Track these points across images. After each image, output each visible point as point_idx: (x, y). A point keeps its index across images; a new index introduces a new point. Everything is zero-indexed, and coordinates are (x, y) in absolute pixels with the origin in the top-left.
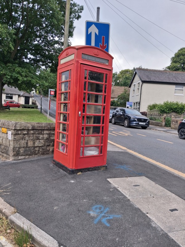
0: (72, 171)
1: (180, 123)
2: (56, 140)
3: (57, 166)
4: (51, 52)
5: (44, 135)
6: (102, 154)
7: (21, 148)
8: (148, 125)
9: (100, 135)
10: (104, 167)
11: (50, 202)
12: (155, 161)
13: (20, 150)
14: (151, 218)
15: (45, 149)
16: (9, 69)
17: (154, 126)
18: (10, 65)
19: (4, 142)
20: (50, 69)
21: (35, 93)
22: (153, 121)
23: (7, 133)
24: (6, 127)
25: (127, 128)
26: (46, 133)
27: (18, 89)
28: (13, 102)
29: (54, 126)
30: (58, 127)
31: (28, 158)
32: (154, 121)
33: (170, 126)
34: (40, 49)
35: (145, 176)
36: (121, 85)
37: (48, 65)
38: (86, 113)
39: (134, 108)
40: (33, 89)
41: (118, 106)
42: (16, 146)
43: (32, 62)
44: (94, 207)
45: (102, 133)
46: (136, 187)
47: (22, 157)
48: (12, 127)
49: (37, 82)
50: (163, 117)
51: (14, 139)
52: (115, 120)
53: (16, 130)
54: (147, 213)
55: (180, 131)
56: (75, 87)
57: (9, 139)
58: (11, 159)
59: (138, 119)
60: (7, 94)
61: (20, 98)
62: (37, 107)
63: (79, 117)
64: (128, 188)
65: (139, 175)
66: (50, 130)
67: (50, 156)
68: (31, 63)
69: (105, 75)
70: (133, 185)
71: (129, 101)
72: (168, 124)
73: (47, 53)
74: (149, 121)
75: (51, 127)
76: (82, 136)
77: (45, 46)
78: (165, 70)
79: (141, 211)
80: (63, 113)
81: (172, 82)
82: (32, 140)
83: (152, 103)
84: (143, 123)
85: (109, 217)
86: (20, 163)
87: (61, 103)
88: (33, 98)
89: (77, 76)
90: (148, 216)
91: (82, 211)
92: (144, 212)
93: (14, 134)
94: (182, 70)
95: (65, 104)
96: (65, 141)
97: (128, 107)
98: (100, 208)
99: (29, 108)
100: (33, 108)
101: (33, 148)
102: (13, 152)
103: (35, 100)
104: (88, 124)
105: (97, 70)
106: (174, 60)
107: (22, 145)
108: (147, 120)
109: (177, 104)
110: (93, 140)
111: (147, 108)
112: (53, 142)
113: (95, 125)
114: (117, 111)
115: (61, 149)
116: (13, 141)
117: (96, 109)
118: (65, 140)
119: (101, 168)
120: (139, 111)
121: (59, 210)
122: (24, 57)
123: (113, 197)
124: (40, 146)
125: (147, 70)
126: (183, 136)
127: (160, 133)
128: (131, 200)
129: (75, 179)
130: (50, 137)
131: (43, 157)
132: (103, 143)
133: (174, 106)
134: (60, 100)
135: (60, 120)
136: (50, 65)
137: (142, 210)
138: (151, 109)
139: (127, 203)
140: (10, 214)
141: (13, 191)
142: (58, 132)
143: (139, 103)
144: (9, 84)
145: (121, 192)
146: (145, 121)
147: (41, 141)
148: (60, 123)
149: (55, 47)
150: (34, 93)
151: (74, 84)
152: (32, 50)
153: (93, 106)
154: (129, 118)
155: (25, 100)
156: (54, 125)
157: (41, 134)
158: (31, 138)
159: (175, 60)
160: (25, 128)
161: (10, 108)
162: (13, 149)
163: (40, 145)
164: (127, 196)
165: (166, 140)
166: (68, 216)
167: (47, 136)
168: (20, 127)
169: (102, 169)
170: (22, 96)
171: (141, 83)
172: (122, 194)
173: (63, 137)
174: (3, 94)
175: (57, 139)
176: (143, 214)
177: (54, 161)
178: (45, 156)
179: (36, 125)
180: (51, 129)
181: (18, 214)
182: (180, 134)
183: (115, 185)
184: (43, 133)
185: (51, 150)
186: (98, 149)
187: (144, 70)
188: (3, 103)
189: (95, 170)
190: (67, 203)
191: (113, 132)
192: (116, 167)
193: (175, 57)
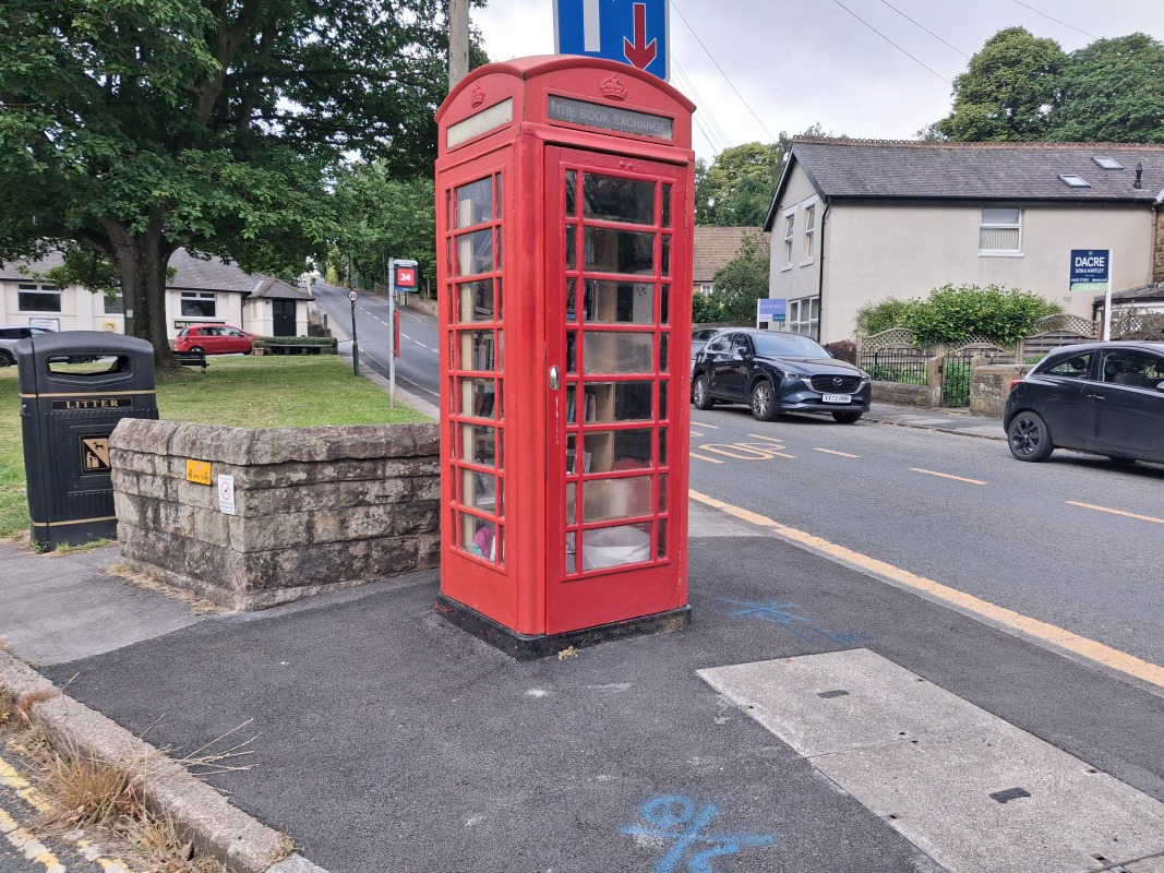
0: (534, 642)
1: (1014, 385)
2: (448, 504)
3: (458, 624)
4: (386, 79)
5: (388, 484)
6: (666, 559)
7: (284, 550)
8: (865, 404)
9: (652, 469)
10: (676, 615)
11: (444, 795)
12: (907, 573)
13: (280, 558)
14: (911, 836)
15: (396, 549)
16: (189, 172)
17: (892, 406)
18: (197, 154)
19: (200, 527)
20: (385, 161)
21: (320, 280)
22: (884, 383)
23: (212, 485)
24: (204, 458)
25: (767, 424)
26: (396, 473)
27: (241, 266)
28: (218, 330)
29: (430, 436)
30: (453, 445)
31: (318, 594)
32: (890, 385)
33: (967, 404)
34: (334, 71)
35: (870, 647)
36: (728, 222)
37: (374, 144)
38: (581, 373)
39: (795, 328)
40: (309, 260)
41: (719, 319)
42: (259, 543)
43: (298, 135)
44: (649, 807)
45: (662, 460)
46: (832, 701)
47: (292, 593)
48: (236, 453)
49: (329, 229)
50: (930, 363)
51: (249, 509)
52: (709, 388)
53: (255, 465)
54: (893, 817)
55: (1017, 423)
56: (523, 254)
57: (224, 510)
58: (239, 606)
59: (815, 378)
60: (186, 292)
61: (250, 308)
62: (333, 347)
63: (550, 395)
64: (796, 708)
65: (842, 642)
66: (415, 457)
67: (423, 577)
68: (296, 137)
69: (658, 188)
70: (819, 691)
71: (767, 297)
72: (956, 394)
73: (367, 87)
74: (868, 386)
75: (419, 443)
76: (570, 481)
77: (354, 53)
78: (930, 140)
79: (863, 810)
80: (472, 379)
81: (962, 194)
82: (331, 509)
83: (876, 299)
84: (840, 396)
85: (722, 845)
86: (284, 619)
87: (461, 332)
88: (312, 306)
89: (530, 202)
90: (899, 829)
91: (596, 827)
92: (879, 813)
93: (247, 486)
94: (1010, 135)
95: (480, 332)
96: (489, 508)
97: (764, 325)
98: (677, 810)
99: (296, 351)
100: (316, 351)
101: (337, 547)
102: (249, 569)
103: (323, 313)
104: (593, 423)
105: (622, 167)
106: (969, 91)
107: (288, 538)
108: (858, 379)
109: (993, 298)
110: (619, 496)
111: (854, 325)
112: (429, 515)
113: (628, 423)
114: (716, 347)
115: (472, 546)
116: (243, 520)
117: (625, 351)
118: (491, 500)
119: (664, 622)
120: (819, 341)
121: (489, 827)
122: (258, 112)
123: (732, 752)
124: (372, 538)
125: (844, 143)
126: (1028, 445)
127: (923, 436)
128: (812, 760)
129: (551, 680)
130: (414, 489)
131: (390, 588)
132: (668, 505)
133: (980, 309)
134: (455, 315)
135: (461, 410)
136: (386, 141)
137: (868, 803)
138: (872, 329)
139: (797, 776)
140: (263, 862)
141: (265, 753)
142: (453, 467)
143: (818, 302)
144: (196, 242)
145: (768, 727)
146: (848, 383)
147: (373, 510)
148: (462, 424)
149: (402, 57)
150: (314, 280)
151: (521, 237)
152: (295, 77)
153: (612, 337)
154: (775, 375)
155: (275, 316)
156: (431, 432)
157: (374, 480)
158: (325, 499)
159: (971, 88)
160: (295, 457)
161: (209, 358)
162: (248, 559)
163: (370, 533)
164: (796, 746)
165: (954, 472)
166: (536, 854)
167: (401, 488)
168: (273, 455)
169: (670, 626)
170: (261, 298)
171: (820, 208)
172: (773, 735)
173: (480, 489)
174: (168, 294)
175: (454, 497)
176: (874, 819)
177: (442, 601)
178: (400, 582)
179: (347, 439)
180: (420, 453)
181: (301, 861)
182: (1016, 438)
183: (735, 698)
184: (384, 472)
185: (424, 550)
186: (646, 538)
187: (829, 143)
188: (172, 334)
189: (639, 631)
190: (521, 796)
191: (705, 447)
192: (733, 614)
193: (974, 73)
